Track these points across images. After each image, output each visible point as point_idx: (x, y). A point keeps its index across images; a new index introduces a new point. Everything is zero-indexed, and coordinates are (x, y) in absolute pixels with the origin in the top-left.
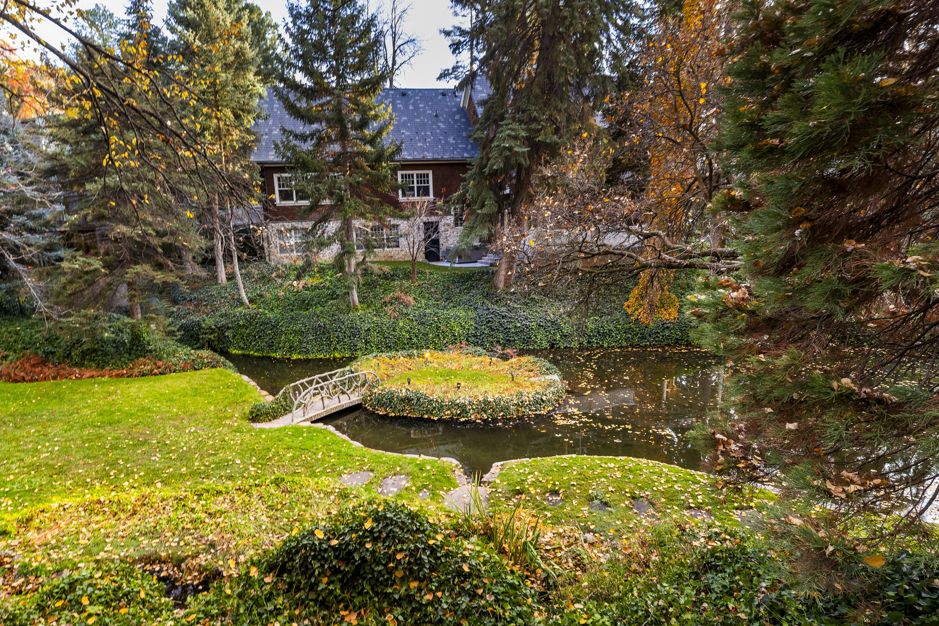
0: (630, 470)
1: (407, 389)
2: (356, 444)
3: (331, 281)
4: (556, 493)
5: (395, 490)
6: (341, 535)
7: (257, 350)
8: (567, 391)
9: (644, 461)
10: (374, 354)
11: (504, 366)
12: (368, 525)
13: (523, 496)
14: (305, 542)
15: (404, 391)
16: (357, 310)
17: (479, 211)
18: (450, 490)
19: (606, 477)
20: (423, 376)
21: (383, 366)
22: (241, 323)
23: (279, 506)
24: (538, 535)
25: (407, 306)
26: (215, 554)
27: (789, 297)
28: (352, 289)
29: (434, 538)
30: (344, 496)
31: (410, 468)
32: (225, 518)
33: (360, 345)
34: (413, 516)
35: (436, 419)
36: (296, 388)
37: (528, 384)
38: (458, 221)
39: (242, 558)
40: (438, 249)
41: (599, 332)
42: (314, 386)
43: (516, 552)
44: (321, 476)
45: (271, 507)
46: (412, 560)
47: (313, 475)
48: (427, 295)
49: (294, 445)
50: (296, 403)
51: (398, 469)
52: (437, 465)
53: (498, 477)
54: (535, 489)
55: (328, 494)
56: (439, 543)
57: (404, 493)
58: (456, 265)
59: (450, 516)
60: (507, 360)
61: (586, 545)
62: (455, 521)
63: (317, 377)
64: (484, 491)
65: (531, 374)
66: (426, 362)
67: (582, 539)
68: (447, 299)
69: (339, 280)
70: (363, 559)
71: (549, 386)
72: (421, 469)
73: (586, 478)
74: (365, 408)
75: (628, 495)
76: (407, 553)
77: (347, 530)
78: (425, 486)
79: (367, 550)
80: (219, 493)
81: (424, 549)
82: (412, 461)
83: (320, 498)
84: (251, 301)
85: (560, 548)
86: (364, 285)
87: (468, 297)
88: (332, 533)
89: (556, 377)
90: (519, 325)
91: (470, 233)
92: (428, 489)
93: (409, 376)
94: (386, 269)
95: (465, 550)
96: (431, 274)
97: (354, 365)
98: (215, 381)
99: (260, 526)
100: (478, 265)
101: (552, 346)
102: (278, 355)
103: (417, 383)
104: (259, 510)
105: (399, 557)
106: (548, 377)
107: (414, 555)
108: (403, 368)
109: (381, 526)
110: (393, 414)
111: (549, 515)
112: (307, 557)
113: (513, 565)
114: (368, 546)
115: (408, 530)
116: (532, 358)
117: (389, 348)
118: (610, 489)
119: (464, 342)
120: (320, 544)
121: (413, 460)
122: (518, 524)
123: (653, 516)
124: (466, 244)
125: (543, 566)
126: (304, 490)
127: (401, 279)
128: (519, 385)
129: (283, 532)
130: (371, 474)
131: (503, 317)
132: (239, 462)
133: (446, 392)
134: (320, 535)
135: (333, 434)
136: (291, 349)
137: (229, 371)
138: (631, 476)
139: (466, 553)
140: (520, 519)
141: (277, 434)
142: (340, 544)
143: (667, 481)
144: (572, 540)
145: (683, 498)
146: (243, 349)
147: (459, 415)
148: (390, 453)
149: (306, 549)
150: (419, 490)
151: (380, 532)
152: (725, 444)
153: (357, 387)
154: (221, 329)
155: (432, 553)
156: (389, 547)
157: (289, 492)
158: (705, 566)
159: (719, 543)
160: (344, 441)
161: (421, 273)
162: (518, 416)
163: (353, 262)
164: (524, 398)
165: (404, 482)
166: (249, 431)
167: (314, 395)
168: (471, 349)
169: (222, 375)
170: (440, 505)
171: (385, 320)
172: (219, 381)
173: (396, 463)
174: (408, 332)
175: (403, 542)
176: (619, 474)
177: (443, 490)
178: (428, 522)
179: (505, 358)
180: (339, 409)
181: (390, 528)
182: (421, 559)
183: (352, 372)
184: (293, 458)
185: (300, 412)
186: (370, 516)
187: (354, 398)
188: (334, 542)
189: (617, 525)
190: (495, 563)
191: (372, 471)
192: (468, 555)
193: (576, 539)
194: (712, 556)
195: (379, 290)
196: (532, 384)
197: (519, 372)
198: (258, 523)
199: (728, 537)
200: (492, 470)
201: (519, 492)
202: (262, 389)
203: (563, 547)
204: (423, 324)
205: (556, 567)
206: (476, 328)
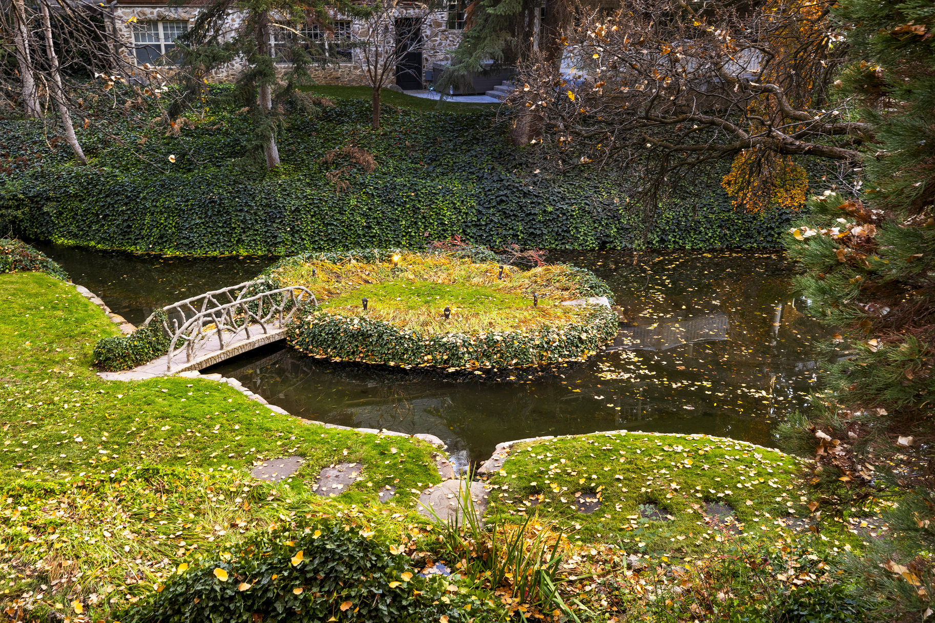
0: (706, 457)
1: (362, 319)
2: (277, 410)
3: (230, 121)
4: (591, 492)
5: (340, 487)
6: (255, 576)
7: (103, 240)
8: (621, 324)
9: (728, 440)
10: (307, 255)
11: (522, 278)
12: (297, 561)
13: (541, 497)
14: (199, 587)
15: (356, 321)
16: (277, 174)
17: (490, 11)
18: (427, 487)
19: (668, 467)
20: (388, 296)
21: (321, 276)
22: (71, 190)
23: (152, 515)
24: (559, 561)
25: (363, 170)
26: (48, 593)
27: (919, 259)
28: (269, 139)
29: (398, 579)
30: (257, 497)
31: (363, 452)
32: (62, 533)
33: (282, 236)
34: (366, 546)
35: (408, 367)
36: (173, 313)
37: (559, 312)
38: (455, 22)
39: (94, 599)
40: (419, 70)
41: (679, 224)
42: (203, 312)
43: (525, 585)
44: (219, 464)
45: (137, 517)
46: (364, 612)
47: (205, 462)
48: (398, 152)
49: (173, 411)
50: (175, 340)
51: (345, 452)
52: (408, 446)
53: (503, 467)
54: (560, 485)
55: (230, 495)
56: (405, 586)
57: (355, 492)
58: (450, 100)
59: (425, 530)
60: (529, 268)
61: (629, 573)
62: (434, 537)
63: (208, 294)
64: (479, 488)
65: (566, 293)
66: (395, 269)
67: (625, 564)
68: (433, 160)
69: (245, 120)
70: (290, 612)
71: (593, 316)
72: (382, 453)
73: (639, 469)
74: (292, 347)
75: (699, 495)
76: (356, 601)
77: (264, 568)
78: (388, 481)
79: (296, 597)
80: (49, 493)
81: (383, 596)
82: (369, 439)
83: (218, 501)
84: (89, 151)
85: (591, 579)
86: (289, 130)
87: (466, 158)
88: (239, 572)
89: (604, 301)
90: (550, 209)
91: (475, 46)
92: (393, 486)
93: (366, 295)
94: (328, 101)
95: (444, 594)
96: (406, 113)
97: (272, 274)
98: (30, 295)
99: (121, 546)
100: (486, 99)
101: (603, 246)
102: (139, 250)
103: (379, 306)
104: (118, 521)
105: (344, 607)
106: (592, 301)
107: (366, 605)
108: (355, 279)
109: (316, 562)
110: (338, 359)
111: (578, 527)
112: (203, 609)
113: (520, 604)
114: (297, 592)
115: (359, 568)
116: (567, 268)
117: (332, 243)
118: (674, 485)
119: (459, 236)
120: (223, 589)
121: (369, 437)
122: (529, 542)
123: (733, 527)
124: (466, 67)
125: (564, 606)
126: (192, 488)
127: (355, 122)
128: (544, 313)
129: (159, 556)
130: (302, 461)
131: (525, 195)
132: (80, 439)
133: (424, 324)
134: (222, 575)
135: (238, 393)
136: (163, 240)
137: (53, 278)
138: (706, 467)
139: (446, 599)
140: (534, 535)
141: (143, 392)
142: (254, 590)
143: (759, 474)
144: (608, 567)
145: (778, 499)
146: (75, 236)
147: (446, 362)
148: (333, 426)
149: (200, 597)
150: (379, 486)
151: (316, 571)
152: (828, 446)
153: (278, 311)
154: (37, 201)
155: (394, 600)
156: (329, 593)
157: (168, 492)
158: (784, 615)
159: (814, 577)
160: (256, 405)
161: (389, 111)
162: (540, 366)
163: (270, 89)
164: (551, 337)
165: (354, 475)
166: (94, 386)
167: (205, 324)
168: (471, 248)
169: (41, 286)
170: (411, 513)
171: (326, 194)
172: (36, 295)
173: (342, 442)
174: (364, 215)
175: (351, 586)
176: (688, 463)
177: (416, 487)
178: (389, 554)
179: (525, 265)
180: (247, 349)
181: (331, 565)
182: (377, 609)
183: (270, 287)
184: (171, 433)
185: (181, 353)
186: (300, 546)
187: (274, 331)
188: (245, 587)
189: (678, 541)
190: (488, 611)
191: (303, 455)
192: (448, 602)
193: (615, 565)
194: (796, 601)
195: (316, 140)
196: (566, 312)
197: (546, 291)
198: (117, 543)
199: (827, 568)
200: (495, 456)
201: (536, 491)
202: (113, 311)
203: (595, 577)
204: (390, 202)
205: (582, 607)
206: (480, 212)
